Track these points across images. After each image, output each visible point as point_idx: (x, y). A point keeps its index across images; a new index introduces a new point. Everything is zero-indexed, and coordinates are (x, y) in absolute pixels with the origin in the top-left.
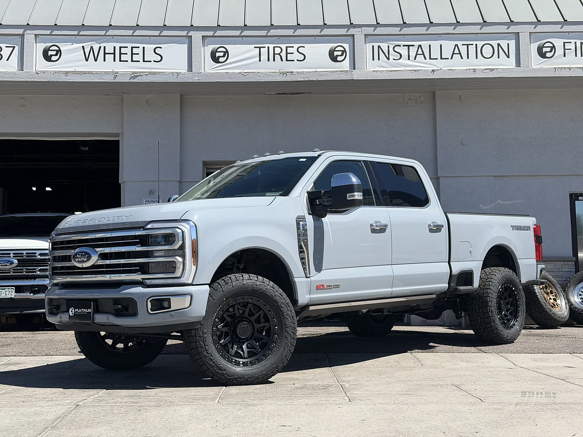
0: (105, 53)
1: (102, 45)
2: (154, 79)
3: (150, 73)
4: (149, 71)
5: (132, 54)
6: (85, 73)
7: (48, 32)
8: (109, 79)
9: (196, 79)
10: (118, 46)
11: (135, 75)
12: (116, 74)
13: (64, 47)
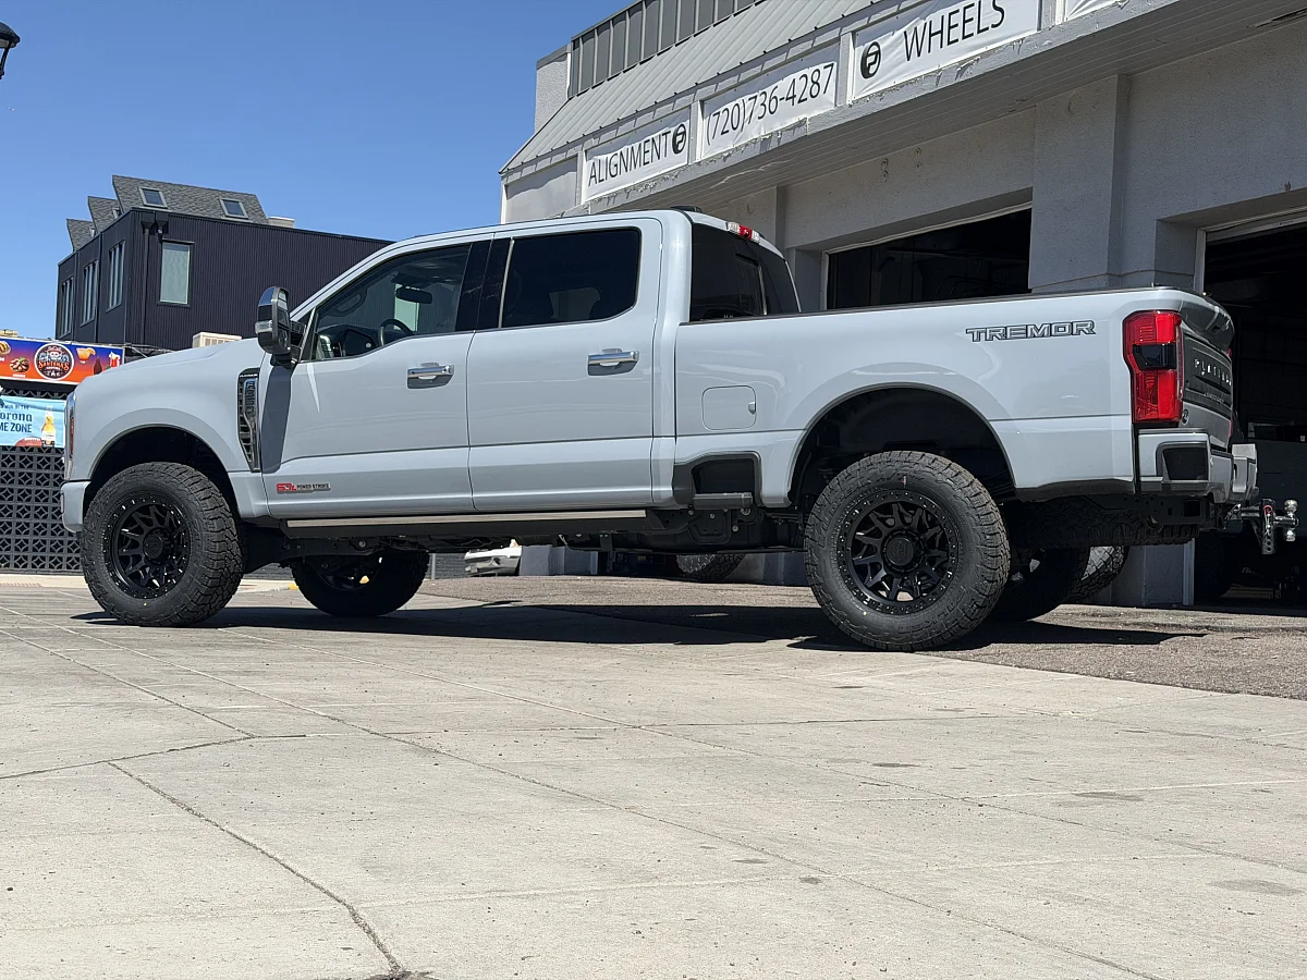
0: (931, 35)
1: (928, 20)
2: (988, 66)
3: (984, 55)
4: (983, 50)
5: (965, 22)
6: (902, 85)
7: (864, 22)
8: (929, 87)
9: (1047, 44)
10: (946, 12)
11: (964, 66)
12: (938, 75)
13: (885, 42)
